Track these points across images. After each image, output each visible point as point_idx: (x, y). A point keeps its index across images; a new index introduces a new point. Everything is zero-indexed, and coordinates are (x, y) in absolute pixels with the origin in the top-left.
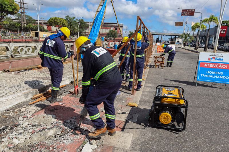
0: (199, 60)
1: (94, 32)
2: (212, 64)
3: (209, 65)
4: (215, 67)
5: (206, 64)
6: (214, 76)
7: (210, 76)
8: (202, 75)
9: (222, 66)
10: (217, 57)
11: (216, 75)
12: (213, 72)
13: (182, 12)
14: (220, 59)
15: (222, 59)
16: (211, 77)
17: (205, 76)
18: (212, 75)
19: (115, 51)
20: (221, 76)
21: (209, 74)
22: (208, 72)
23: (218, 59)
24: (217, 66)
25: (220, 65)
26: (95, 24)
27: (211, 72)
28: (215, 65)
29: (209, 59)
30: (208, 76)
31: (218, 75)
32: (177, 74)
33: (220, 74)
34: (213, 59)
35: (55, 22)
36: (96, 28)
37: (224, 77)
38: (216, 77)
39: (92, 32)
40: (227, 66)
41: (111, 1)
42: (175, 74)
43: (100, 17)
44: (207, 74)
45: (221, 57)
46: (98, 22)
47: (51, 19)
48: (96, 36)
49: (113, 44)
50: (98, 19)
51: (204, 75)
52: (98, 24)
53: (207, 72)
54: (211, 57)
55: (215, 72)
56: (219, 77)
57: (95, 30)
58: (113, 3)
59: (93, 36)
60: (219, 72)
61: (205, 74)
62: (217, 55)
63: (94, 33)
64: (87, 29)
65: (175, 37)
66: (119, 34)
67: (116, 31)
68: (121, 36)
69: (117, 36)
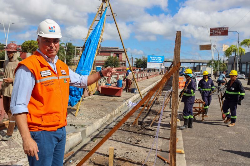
1: (85, 61)
13: (211, 31)
19: (118, 90)
26: (86, 49)
35: (31, 47)
36: (88, 56)
39: (83, 63)
41: (112, 14)
42: (230, 133)
43: (94, 38)
46: (92, 45)
47: (26, 43)
48: (88, 69)
49: (115, 77)
50: (92, 42)
52: (91, 49)
57: (87, 59)
58: (115, 17)
59: (83, 68)
63: (85, 63)
64: (77, 56)
65: (199, 64)
66: (121, 62)
67: (118, 58)
68: (124, 65)
69: (118, 65)
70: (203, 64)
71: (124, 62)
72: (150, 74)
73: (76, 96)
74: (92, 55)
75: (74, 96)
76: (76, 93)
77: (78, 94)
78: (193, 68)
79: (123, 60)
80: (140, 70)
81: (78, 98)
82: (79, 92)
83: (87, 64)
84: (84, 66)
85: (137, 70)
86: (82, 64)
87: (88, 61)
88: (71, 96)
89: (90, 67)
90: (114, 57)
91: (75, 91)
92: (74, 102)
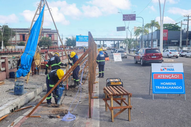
0: (152, 72)
1: (31, 45)
2: (165, 75)
3: (162, 76)
4: (168, 77)
5: (159, 75)
6: (168, 88)
7: (164, 87)
8: (157, 87)
9: (174, 77)
10: (168, 67)
11: (170, 86)
12: (167, 83)
14: (171, 70)
15: (173, 69)
16: (166, 89)
17: (160, 88)
18: (166, 86)
20: (174, 87)
21: (163, 85)
22: (163, 84)
23: (169, 69)
24: (170, 76)
25: (173, 76)
27: (165, 84)
28: (168, 75)
29: (161, 70)
30: (163, 88)
31: (171, 86)
32: (130, 86)
33: (173, 84)
34: (165, 70)
36: (33, 41)
37: (178, 88)
38: (170, 88)
39: (29, 45)
40: (178, 75)
41: (49, 9)
44: (162, 86)
45: (172, 67)
48: (34, 50)
51: (158, 87)
52: (35, 35)
53: (161, 84)
54: (162, 68)
55: (168, 83)
56: (173, 88)
57: (32, 43)
59: (30, 49)
60: (172, 83)
61: (160, 85)
62: (168, 66)
63: (31, 46)
64: (13, 37)
65: (118, 42)
66: (54, 42)
67: (50, 38)
68: (56, 44)
69: (51, 44)
70: (121, 42)
71: (56, 42)
72: (78, 51)
73: (26, 69)
74: (36, 40)
75: (25, 69)
76: (27, 67)
77: (28, 68)
78: (114, 45)
79: (55, 40)
80: (70, 48)
81: (28, 70)
82: (28, 66)
83: (32, 46)
84: (30, 48)
85: (68, 48)
86: (29, 47)
87: (33, 44)
88: (23, 70)
89: (35, 48)
90: (47, 37)
91: (25, 66)
92: (26, 73)
